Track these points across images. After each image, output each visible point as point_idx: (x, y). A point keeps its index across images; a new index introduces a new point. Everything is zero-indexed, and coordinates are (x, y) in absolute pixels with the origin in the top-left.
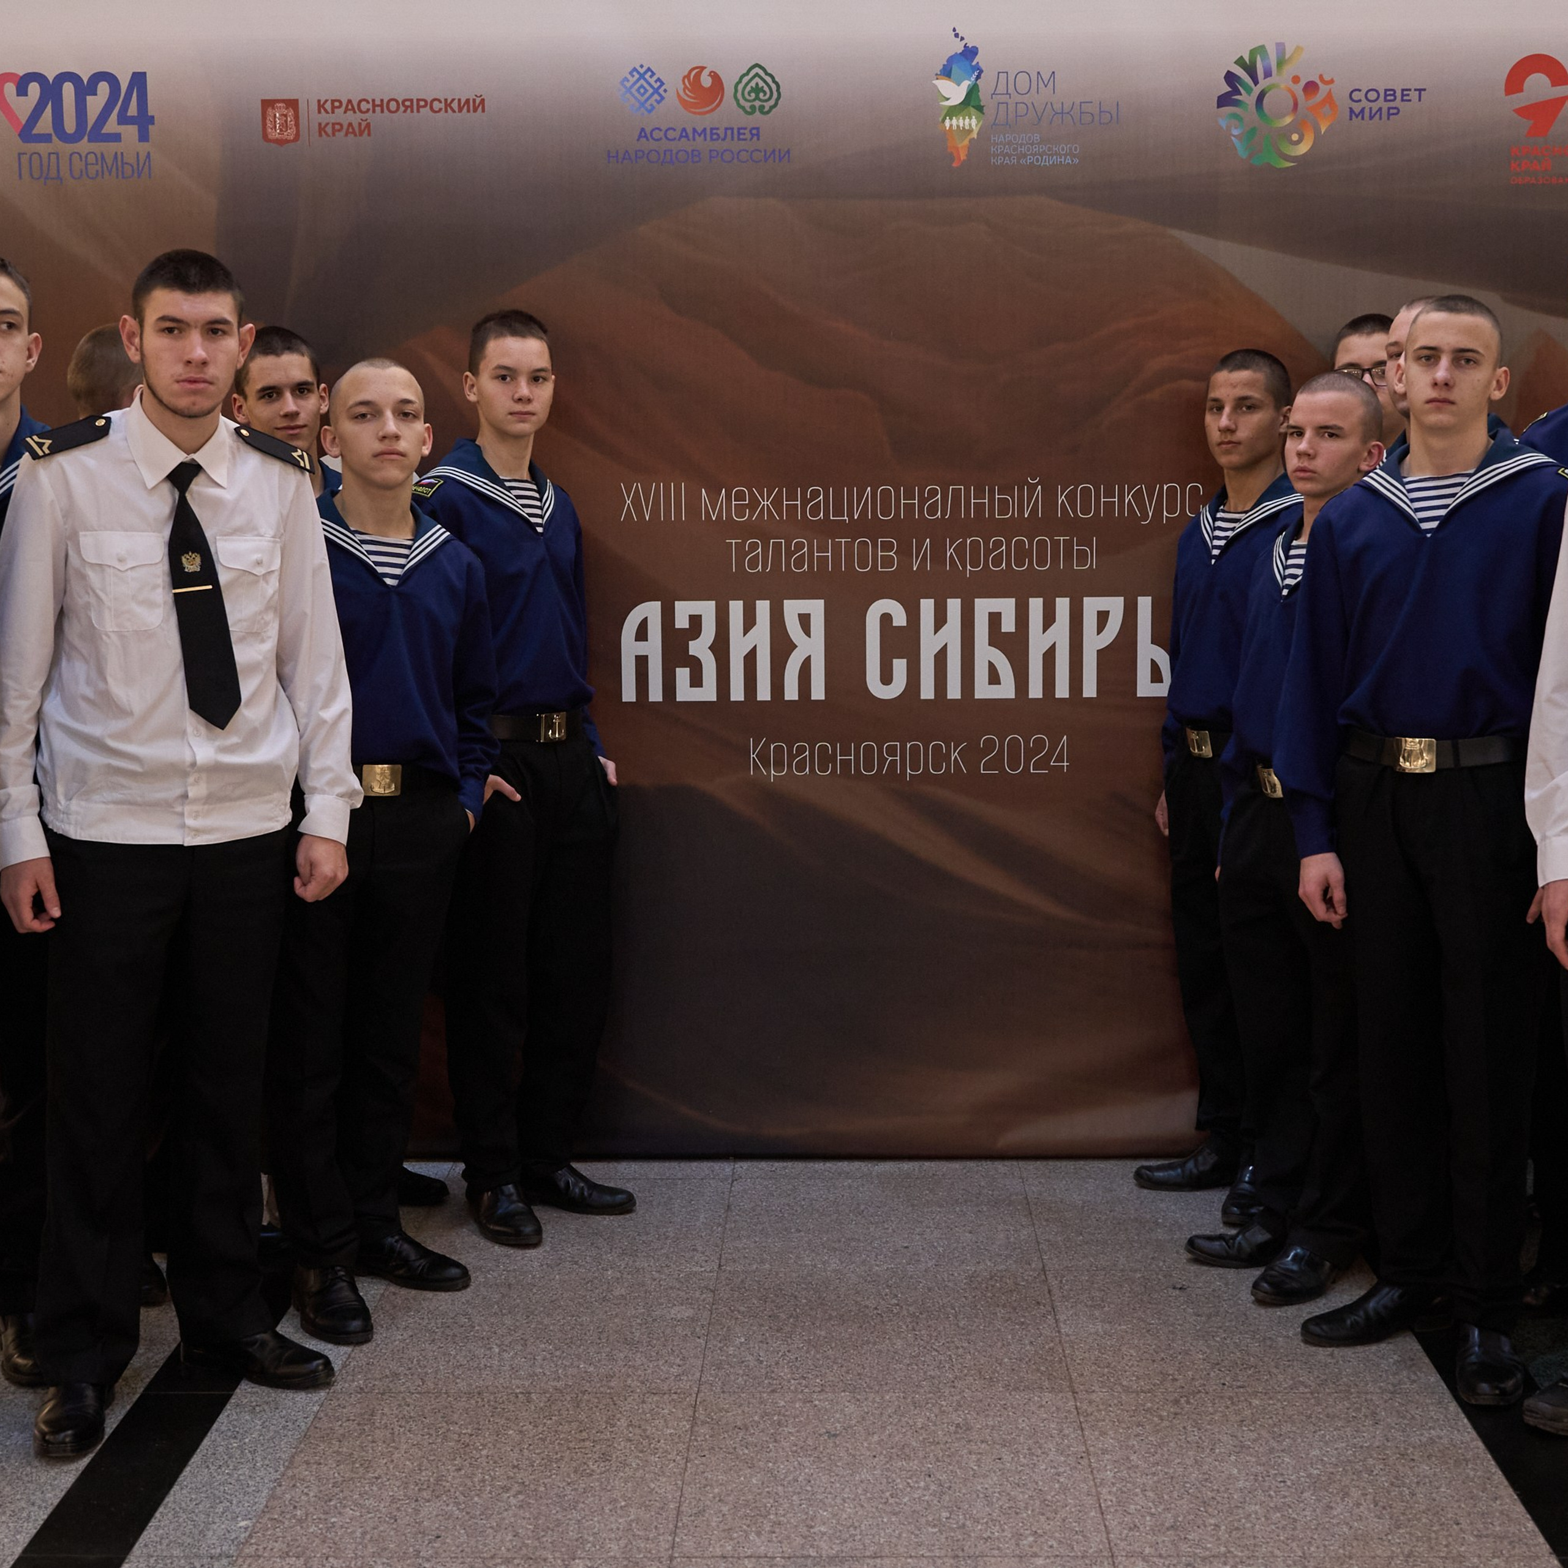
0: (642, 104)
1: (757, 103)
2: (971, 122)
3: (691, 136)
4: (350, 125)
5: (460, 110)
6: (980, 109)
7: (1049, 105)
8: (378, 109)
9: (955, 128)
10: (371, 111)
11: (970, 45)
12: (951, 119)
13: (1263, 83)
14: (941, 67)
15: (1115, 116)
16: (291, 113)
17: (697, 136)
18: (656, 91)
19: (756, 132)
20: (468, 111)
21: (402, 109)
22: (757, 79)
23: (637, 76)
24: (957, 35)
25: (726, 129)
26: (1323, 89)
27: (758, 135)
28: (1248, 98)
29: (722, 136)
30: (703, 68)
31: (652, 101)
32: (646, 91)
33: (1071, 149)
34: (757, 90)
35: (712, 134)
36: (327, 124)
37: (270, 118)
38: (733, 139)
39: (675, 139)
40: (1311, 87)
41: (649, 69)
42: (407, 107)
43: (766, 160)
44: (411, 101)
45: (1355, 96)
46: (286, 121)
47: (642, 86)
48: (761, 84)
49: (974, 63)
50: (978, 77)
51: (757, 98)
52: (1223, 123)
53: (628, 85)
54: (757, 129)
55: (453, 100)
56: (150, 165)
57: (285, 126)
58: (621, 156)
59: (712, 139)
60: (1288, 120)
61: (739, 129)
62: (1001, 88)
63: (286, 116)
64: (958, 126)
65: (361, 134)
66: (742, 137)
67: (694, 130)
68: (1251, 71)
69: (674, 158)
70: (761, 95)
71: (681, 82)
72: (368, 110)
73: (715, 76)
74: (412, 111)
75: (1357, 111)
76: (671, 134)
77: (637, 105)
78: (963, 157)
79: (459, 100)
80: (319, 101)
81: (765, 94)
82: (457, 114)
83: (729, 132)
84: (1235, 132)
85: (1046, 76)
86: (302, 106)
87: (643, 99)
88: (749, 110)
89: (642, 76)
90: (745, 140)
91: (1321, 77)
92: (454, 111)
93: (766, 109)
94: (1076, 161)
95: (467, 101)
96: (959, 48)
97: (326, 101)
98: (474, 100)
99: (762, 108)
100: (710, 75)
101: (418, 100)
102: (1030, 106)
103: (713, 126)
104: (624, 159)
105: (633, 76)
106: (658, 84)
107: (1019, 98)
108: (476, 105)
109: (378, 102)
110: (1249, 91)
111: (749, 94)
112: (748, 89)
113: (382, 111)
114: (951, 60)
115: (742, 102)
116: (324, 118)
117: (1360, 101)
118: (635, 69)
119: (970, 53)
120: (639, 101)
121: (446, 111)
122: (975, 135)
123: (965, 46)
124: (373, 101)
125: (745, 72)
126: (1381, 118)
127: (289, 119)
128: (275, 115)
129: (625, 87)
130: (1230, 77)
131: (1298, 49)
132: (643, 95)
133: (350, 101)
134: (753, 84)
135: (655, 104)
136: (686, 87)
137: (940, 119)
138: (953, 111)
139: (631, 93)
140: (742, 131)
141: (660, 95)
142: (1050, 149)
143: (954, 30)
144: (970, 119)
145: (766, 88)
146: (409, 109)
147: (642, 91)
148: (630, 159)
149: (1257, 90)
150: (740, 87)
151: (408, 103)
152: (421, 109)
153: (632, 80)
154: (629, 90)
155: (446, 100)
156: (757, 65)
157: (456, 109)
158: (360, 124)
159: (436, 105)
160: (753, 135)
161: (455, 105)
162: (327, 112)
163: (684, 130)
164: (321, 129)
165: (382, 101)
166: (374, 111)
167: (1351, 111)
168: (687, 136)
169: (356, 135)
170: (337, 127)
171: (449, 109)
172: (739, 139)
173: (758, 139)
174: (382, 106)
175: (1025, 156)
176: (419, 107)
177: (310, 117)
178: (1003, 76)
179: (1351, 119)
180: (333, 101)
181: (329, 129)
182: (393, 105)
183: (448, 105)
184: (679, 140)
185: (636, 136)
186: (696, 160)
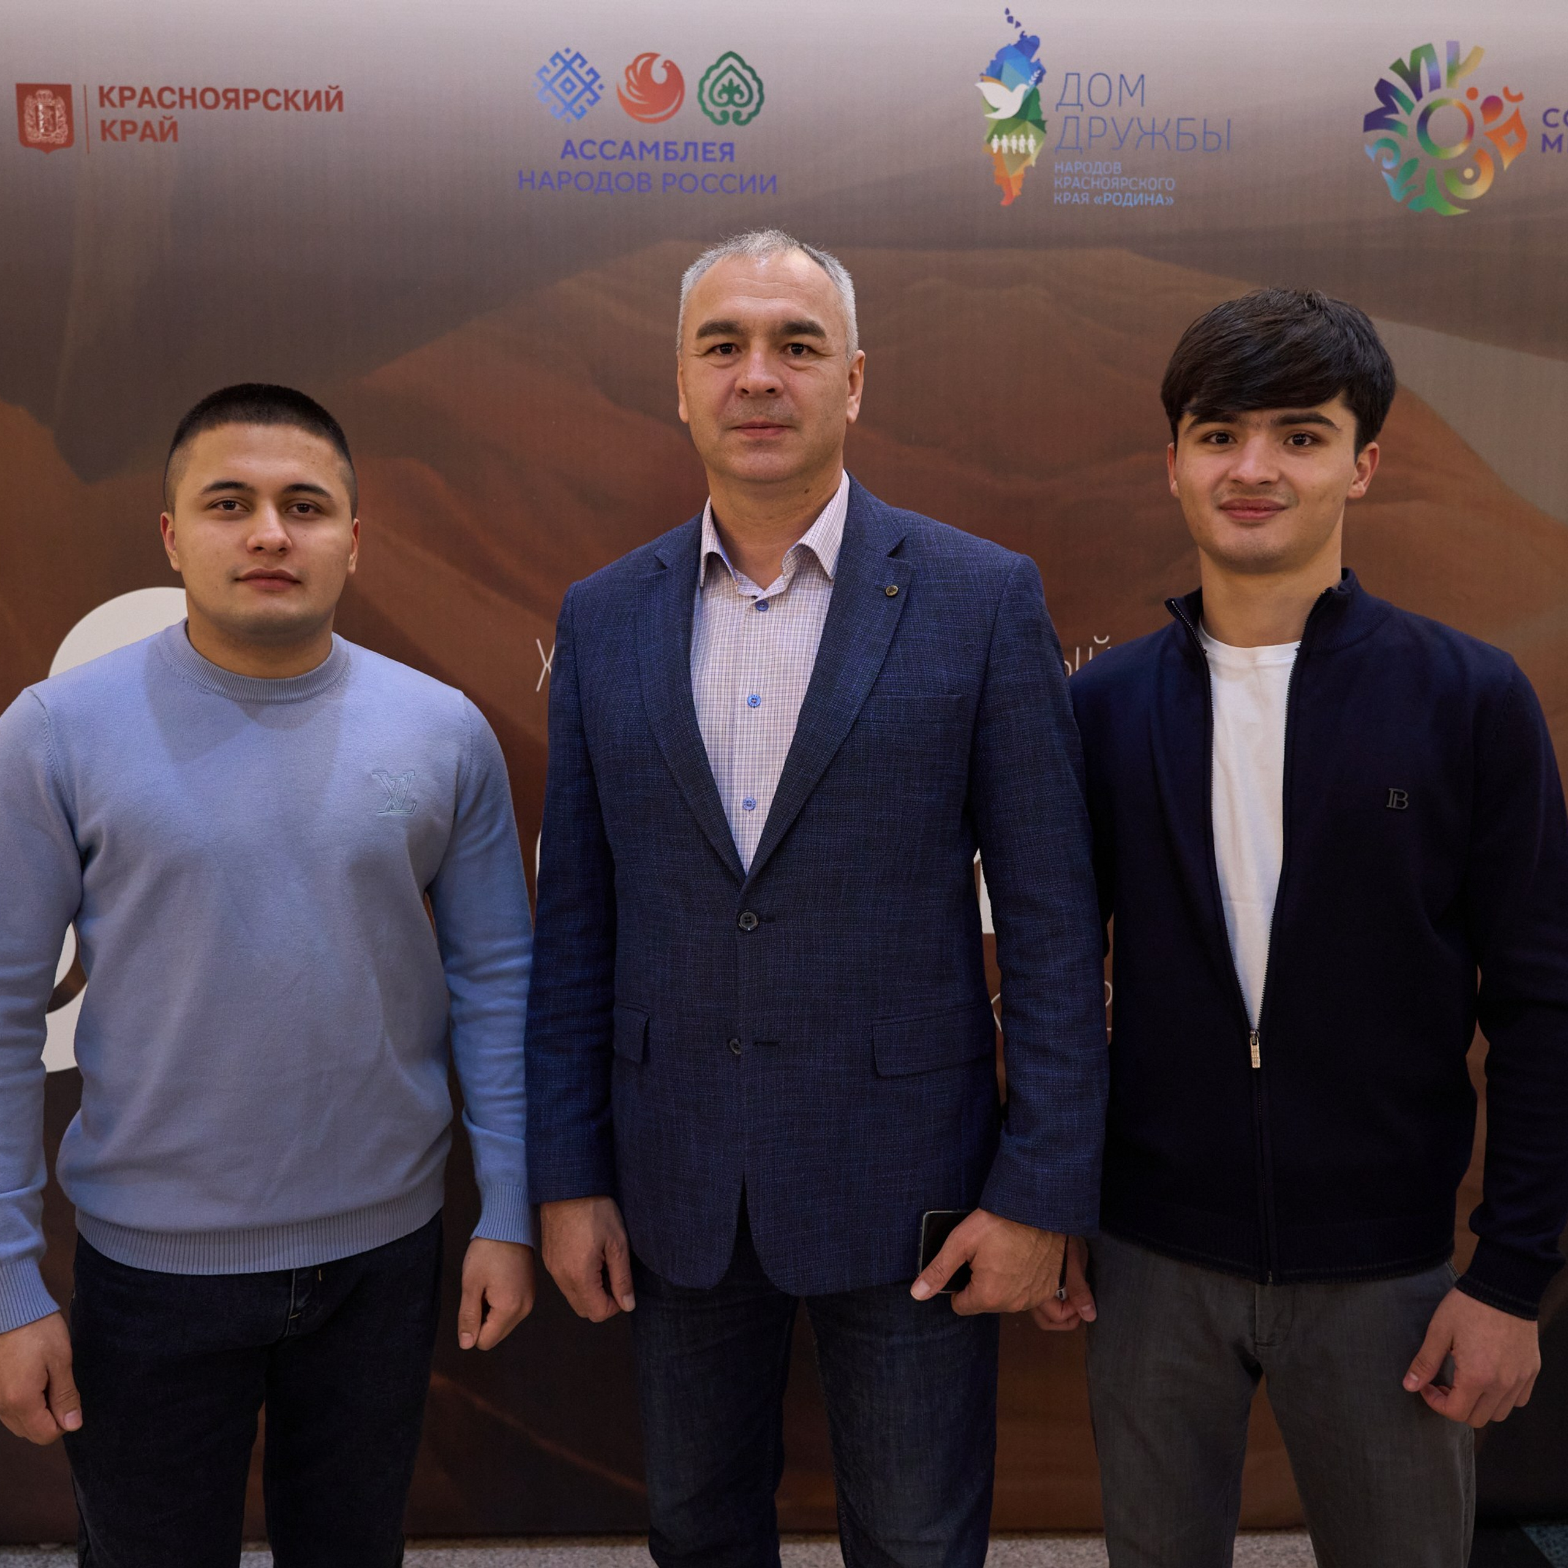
0: (569, 106)
1: (731, 109)
2: (1027, 143)
3: (637, 154)
4: (148, 124)
5: (308, 106)
6: (1040, 124)
7: (1135, 123)
8: (188, 103)
9: (1005, 150)
10: (178, 105)
11: (1028, 34)
12: (1000, 138)
13: (1428, 97)
14: (988, 64)
15: (1224, 138)
16: (60, 104)
17: (645, 153)
18: (588, 87)
19: (728, 150)
20: (319, 108)
21: (223, 103)
22: (731, 74)
23: (560, 65)
24: (1010, 20)
25: (687, 144)
26: (1509, 108)
27: (731, 153)
28: (1407, 118)
29: (681, 153)
30: (654, 56)
31: (582, 101)
32: (574, 86)
33: (1163, 183)
34: (731, 89)
35: (667, 151)
36: (113, 123)
37: (29, 111)
38: (696, 158)
39: (614, 157)
40: (1492, 105)
41: (578, 56)
42: (229, 102)
43: (743, 189)
44: (236, 91)
45: (1552, 118)
46: (53, 116)
47: (568, 80)
48: (737, 81)
49: (1034, 60)
50: (1039, 80)
51: (731, 101)
52: (1370, 152)
53: (548, 77)
54: (731, 145)
55: (297, 92)
57: (51, 123)
58: (538, 180)
59: (667, 158)
60: (1460, 149)
61: (705, 145)
62: (1071, 97)
63: (52, 108)
64: (1010, 149)
65: (164, 137)
66: (709, 156)
67: (642, 145)
68: (1412, 79)
69: (613, 186)
70: (737, 97)
71: (623, 75)
72: (173, 104)
73: (672, 69)
74: (237, 107)
75: (1552, 139)
76: (609, 150)
77: (561, 106)
78: (1016, 191)
79: (306, 93)
80: (101, 88)
81: (742, 95)
82: (304, 113)
83: (691, 149)
84: (1388, 165)
85: (1132, 81)
86: (77, 95)
87: (569, 98)
88: (718, 116)
89: (568, 65)
90: (714, 160)
91: (1506, 91)
92: (297, 108)
93: (744, 117)
94: (1171, 201)
95: (318, 94)
96: (1014, 39)
97: (112, 89)
98: (327, 93)
99: (737, 115)
100: (664, 66)
101: (247, 91)
102: (1109, 123)
103: (671, 139)
104: (543, 183)
105: (555, 64)
106: (591, 76)
107: (1095, 111)
108: (332, 100)
109: (187, 92)
110: (1409, 108)
111: (720, 95)
112: (718, 87)
113: (194, 106)
114: (1002, 54)
115: (710, 107)
116: (110, 113)
117: (1556, 125)
118: (558, 55)
119: (1028, 45)
120: (563, 101)
121: (287, 108)
122: (1032, 162)
123: (1022, 36)
124: (181, 90)
125: (714, 62)
127: (58, 114)
128: (37, 109)
129: (544, 80)
130: (1384, 89)
131: (1477, 51)
132: (568, 92)
133: (146, 90)
134: (725, 81)
135: (587, 106)
136: (630, 83)
137: (986, 138)
138: (1003, 127)
139: (554, 91)
140: (709, 148)
141: (593, 92)
142: (1135, 184)
143: (1007, 12)
144: (1027, 138)
145: (743, 88)
146: (233, 104)
147: (568, 86)
148: (551, 184)
149: (1419, 107)
150: (708, 84)
151: (231, 95)
152: (251, 105)
153: (555, 71)
154: (549, 85)
155: (286, 92)
156: (731, 54)
157: (301, 104)
158: (161, 124)
159: (273, 100)
160: (724, 154)
161: (300, 100)
162: (113, 104)
163: (627, 144)
164: (106, 129)
165: (194, 90)
166: (182, 106)
167: (1545, 138)
168: (631, 153)
169: (155, 140)
170: (128, 127)
171: (291, 105)
172: (705, 159)
173: (732, 159)
174: (193, 97)
175: (1100, 192)
176: (247, 101)
177: (89, 111)
178: (1073, 80)
179: (1544, 149)
180: (122, 89)
181: (117, 130)
182: (210, 98)
183: (289, 99)
184: (621, 158)
185: (560, 152)
186: (644, 186)
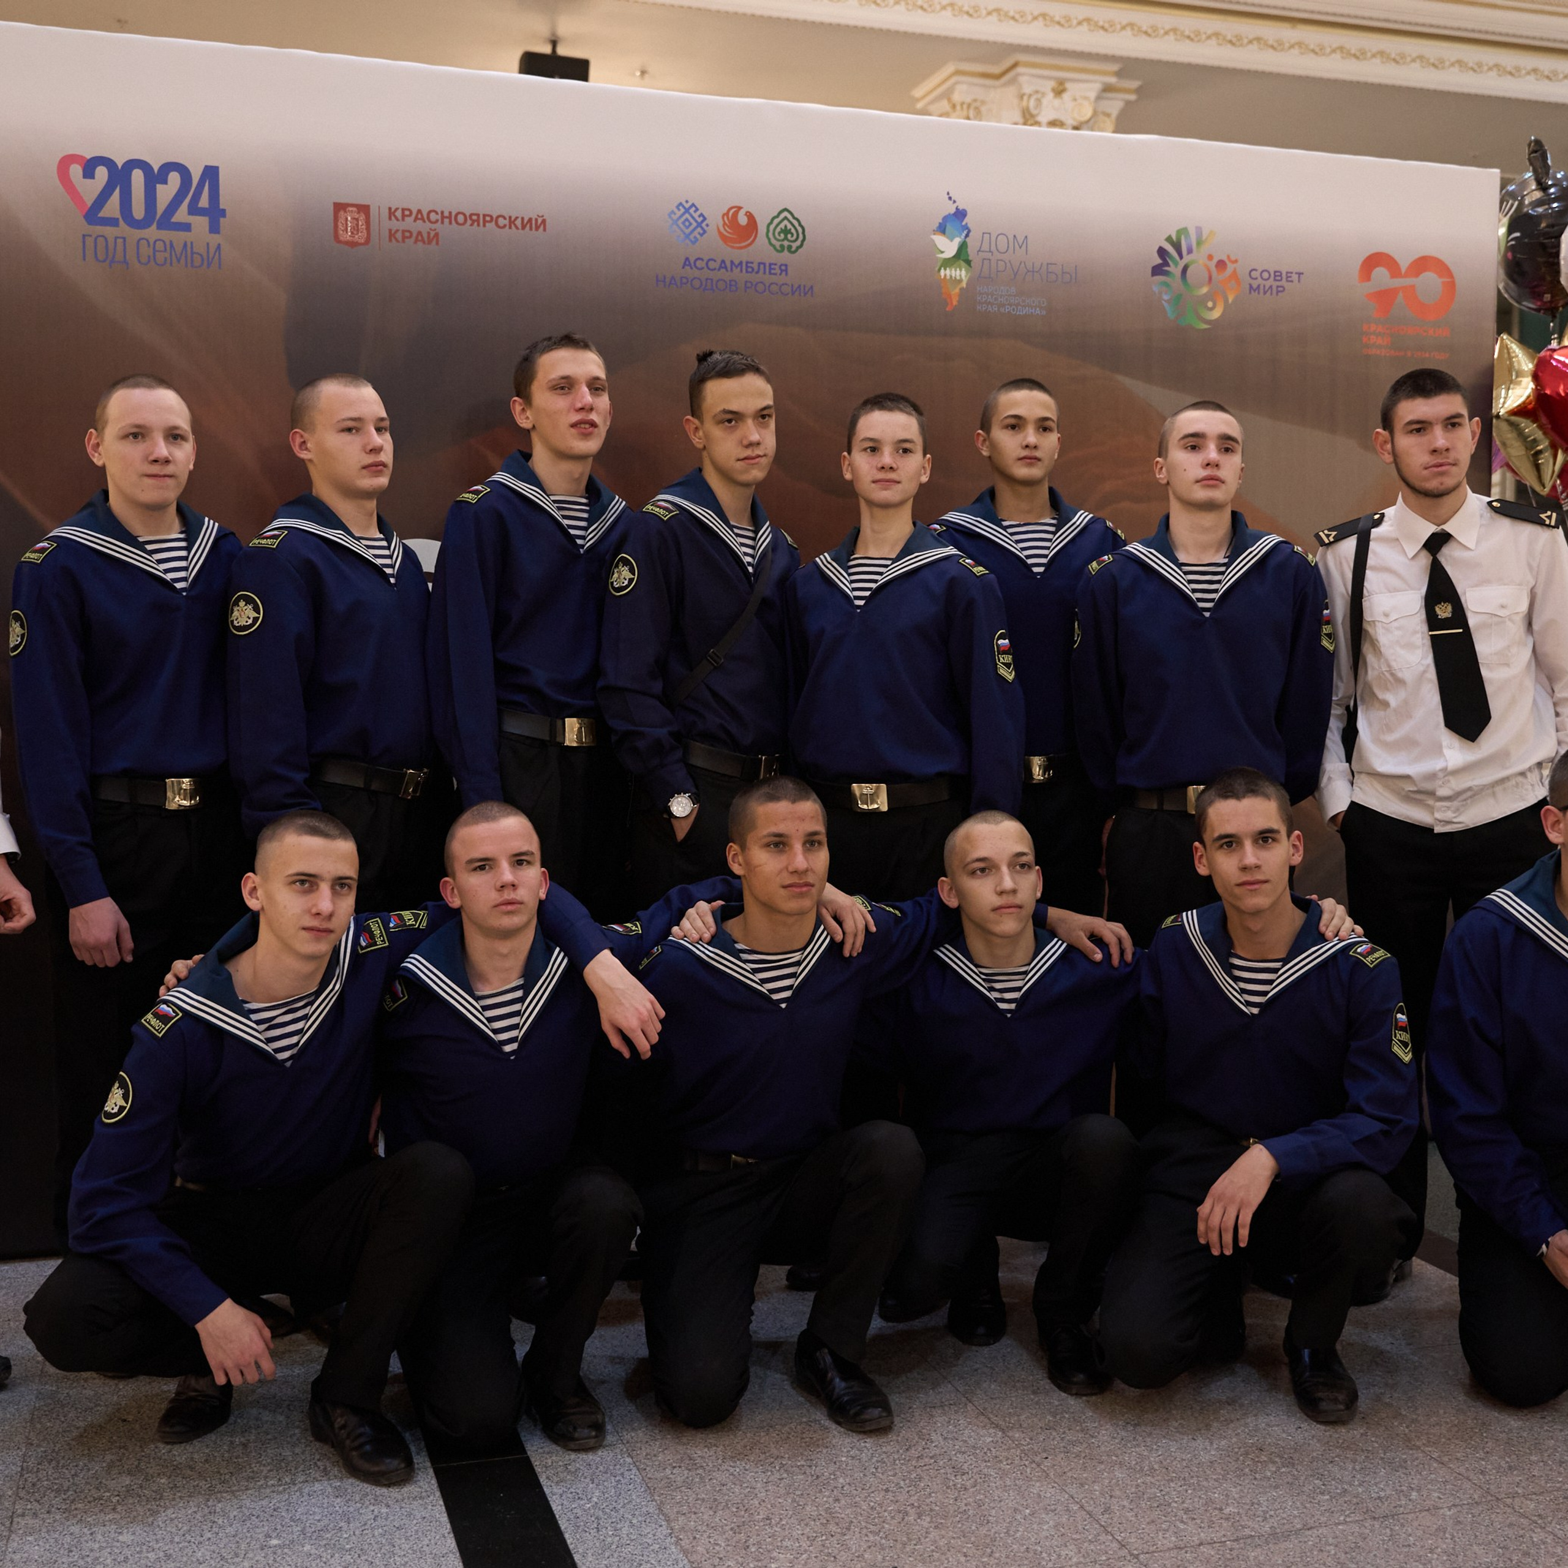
0: (687, 236)
1: (786, 243)
2: (960, 273)
3: (729, 269)
4: (420, 233)
5: (523, 227)
6: (968, 262)
7: (1023, 265)
8: (446, 221)
9: (948, 277)
10: (440, 222)
11: (961, 208)
12: (945, 269)
13: (1187, 258)
14: (938, 225)
15: (1074, 275)
16: (362, 217)
17: (734, 268)
18: (699, 225)
19: (784, 268)
20: (531, 229)
21: (469, 222)
22: (786, 222)
23: (682, 210)
24: (950, 198)
25: (759, 264)
26: (1230, 267)
27: (786, 270)
28: (1175, 269)
29: (756, 269)
30: (740, 208)
31: (696, 233)
32: (691, 224)
33: (1039, 302)
34: (786, 231)
35: (747, 267)
36: (397, 231)
37: (341, 220)
38: (765, 273)
39: (715, 269)
40: (1221, 264)
41: (693, 205)
42: (473, 221)
43: (793, 294)
44: (478, 215)
45: (1254, 274)
46: (357, 225)
47: (687, 220)
48: (789, 226)
49: (964, 223)
50: (967, 236)
51: (786, 238)
52: (1156, 289)
53: (675, 217)
54: (786, 265)
55: (517, 218)
56: (219, 254)
57: (356, 229)
58: (668, 280)
59: (747, 272)
60: (1205, 290)
61: (770, 264)
62: (985, 247)
63: (357, 220)
64: (951, 276)
65: (430, 242)
66: (773, 271)
67: (732, 262)
68: (1177, 247)
69: (715, 288)
70: (789, 236)
71: (721, 220)
72: (437, 221)
73: (750, 216)
74: (478, 225)
75: (1255, 286)
76: (712, 265)
77: (682, 236)
78: (955, 303)
79: (523, 219)
80: (390, 209)
81: (792, 235)
82: (520, 231)
83: (762, 266)
84: (1166, 297)
85: (1020, 239)
86: (373, 212)
87: (687, 231)
88: (779, 248)
89: (687, 211)
90: (775, 274)
91: (1228, 257)
92: (517, 228)
93: (793, 249)
94: (1044, 313)
95: (530, 220)
96: (952, 210)
97: (397, 209)
98: (536, 220)
99: (790, 247)
100: (746, 214)
101: (484, 216)
102: (1008, 265)
103: (749, 260)
104: (670, 283)
105: (679, 210)
106: (701, 218)
107: (999, 256)
108: (538, 224)
109: (446, 214)
110: (1176, 264)
111: (779, 234)
112: (778, 230)
113: (450, 223)
114: (946, 219)
115: (773, 241)
116: (395, 225)
117: (1256, 279)
118: (681, 204)
119: (960, 214)
120: (684, 233)
121: (510, 228)
122: (964, 285)
123: (957, 208)
124: (442, 213)
125: (776, 214)
126: (1271, 294)
127: (360, 223)
128: (347, 219)
129: (672, 219)
130: (1162, 252)
131: (1212, 233)
132: (687, 227)
133: (419, 211)
134: (782, 226)
135: (698, 236)
136: (725, 224)
137: (937, 269)
138: (948, 263)
139: (678, 225)
140: (773, 267)
141: (702, 228)
142: (1024, 301)
143: (948, 194)
144: (961, 270)
145: (793, 230)
146: (476, 224)
147: (687, 224)
148: (676, 284)
149: (1182, 264)
150: (772, 227)
151: (475, 217)
152: (487, 224)
153: (679, 213)
154: (675, 222)
155: (510, 217)
156: (786, 210)
157: (520, 226)
158: (429, 233)
159: (501, 222)
160: (782, 271)
161: (518, 222)
162: (397, 219)
163: (723, 262)
164: (392, 235)
165: (450, 213)
166: (442, 222)
167: (1251, 287)
168: (726, 268)
169: (424, 242)
170: (407, 234)
171: (513, 226)
172: (770, 273)
173: (786, 274)
174: (450, 218)
175: (1004, 305)
176: (485, 222)
177: (382, 224)
178: (987, 236)
179: (1250, 292)
180: (403, 210)
181: (399, 236)
182: (461, 218)
183: (512, 222)
184: (719, 270)
185: (682, 264)
186: (734, 288)
